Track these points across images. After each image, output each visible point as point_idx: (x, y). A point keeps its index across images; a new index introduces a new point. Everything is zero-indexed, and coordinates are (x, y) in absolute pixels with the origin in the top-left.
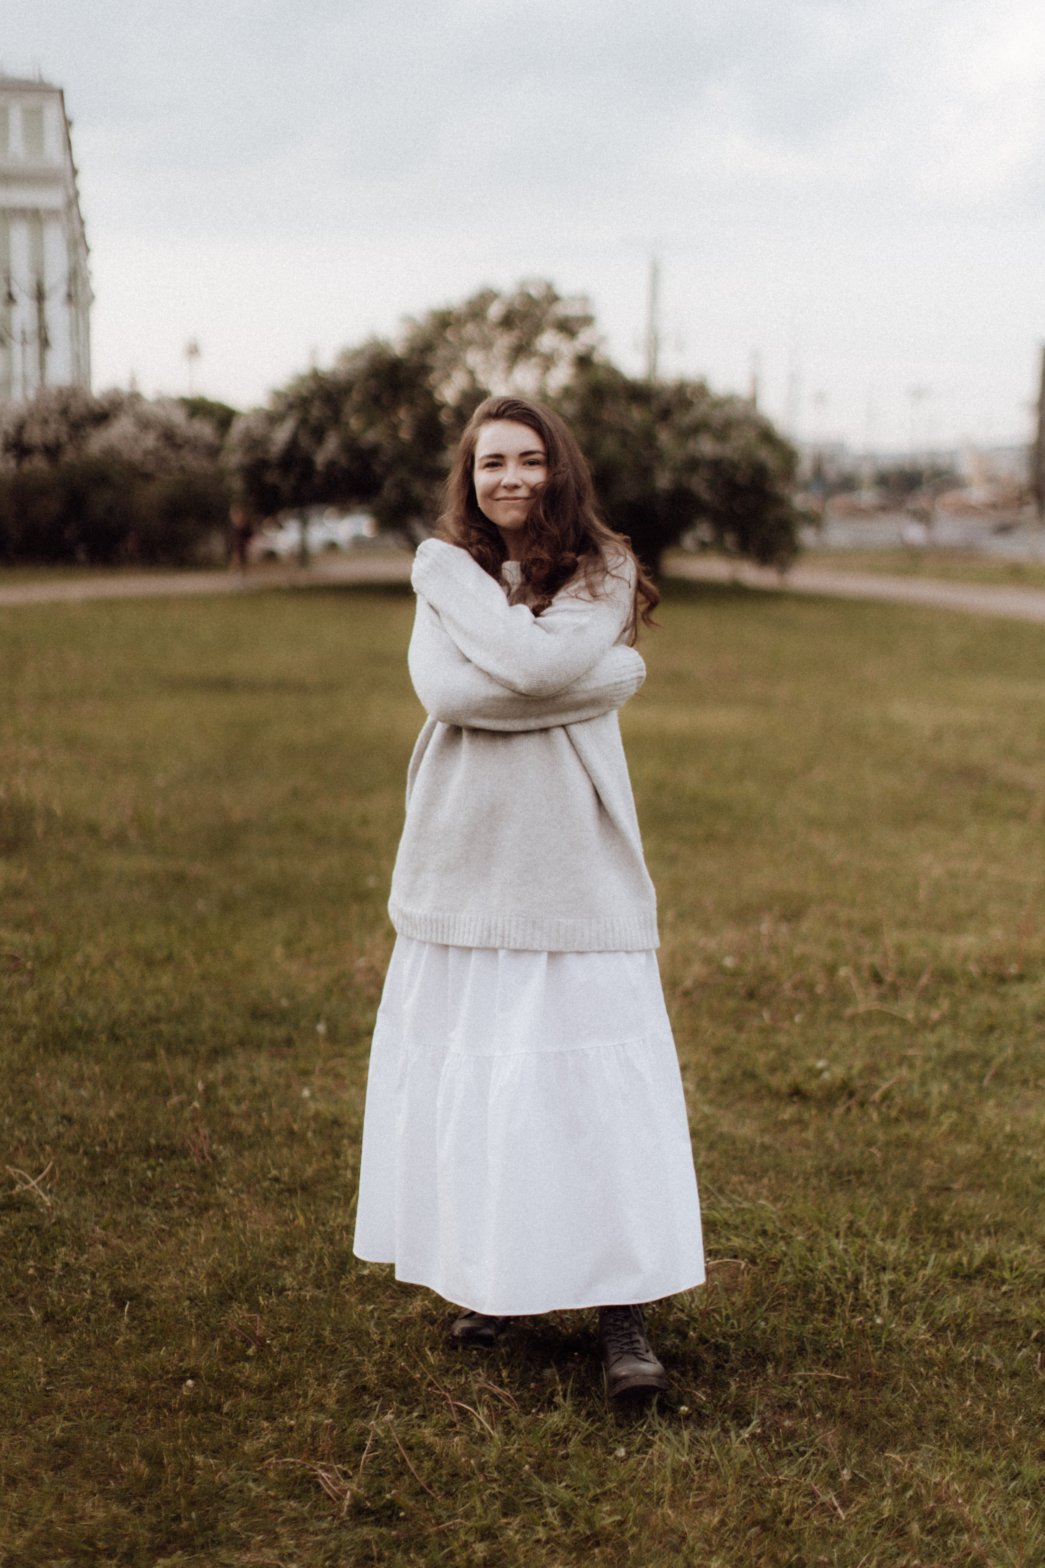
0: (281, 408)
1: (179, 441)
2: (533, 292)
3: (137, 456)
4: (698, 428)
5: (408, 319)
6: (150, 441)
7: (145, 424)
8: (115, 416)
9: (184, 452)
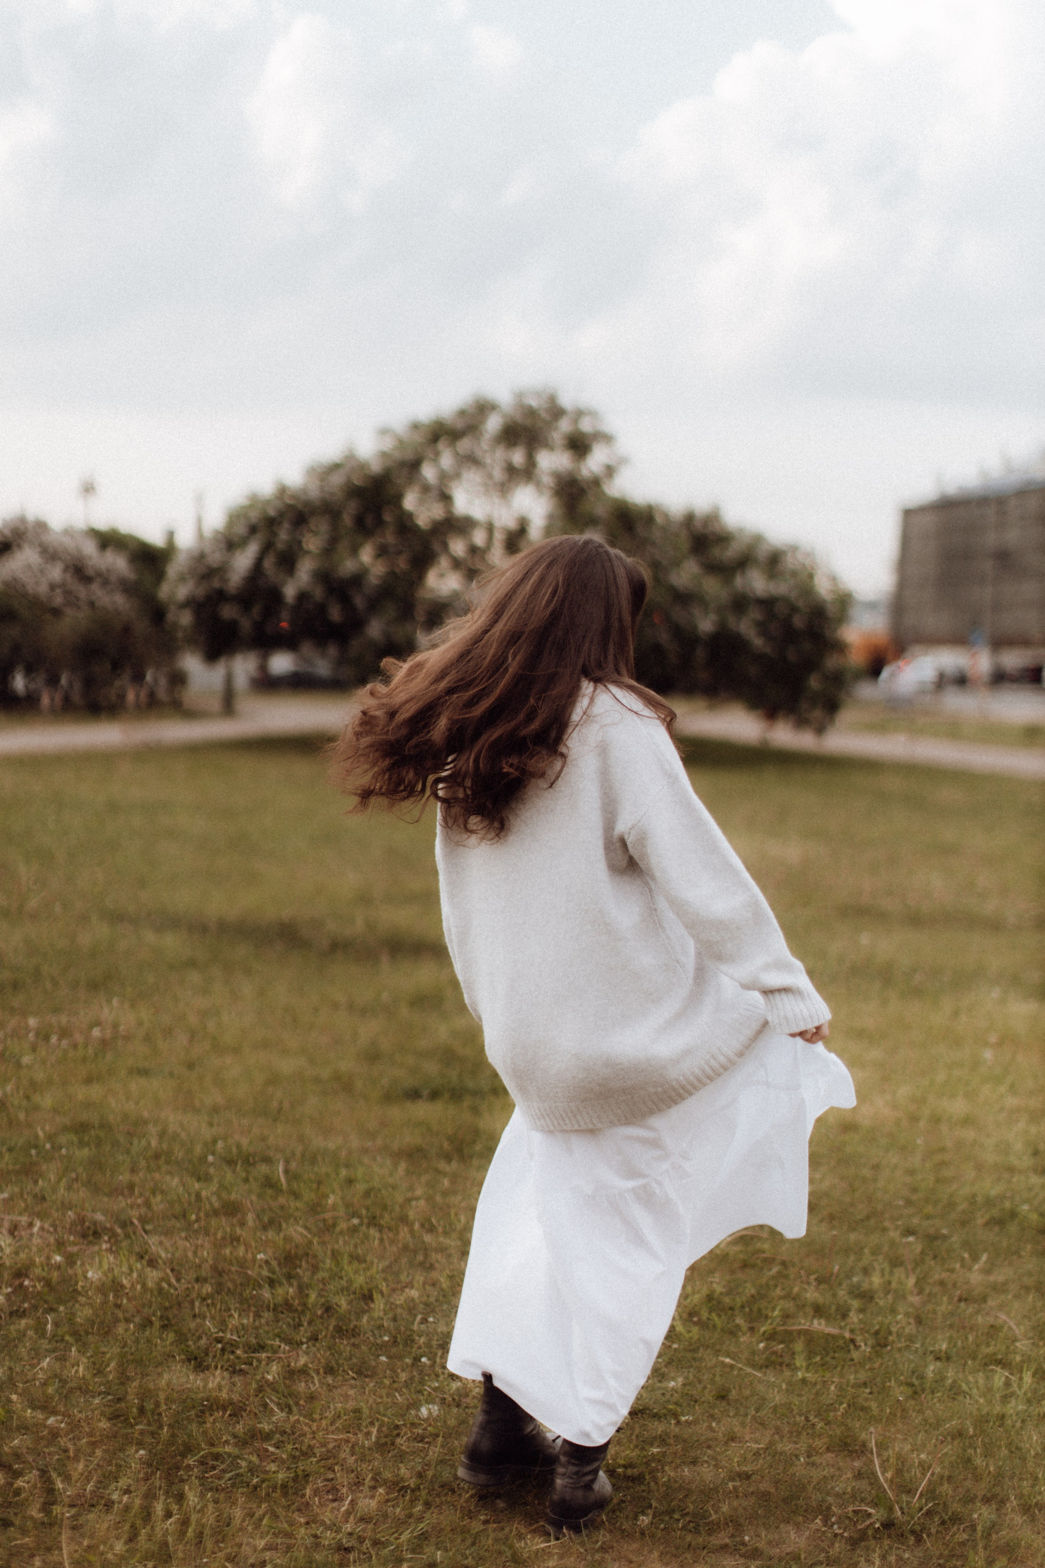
0: (241, 530)
1: (90, 572)
2: (534, 403)
3: (43, 589)
4: (744, 562)
5: (384, 432)
6: (56, 573)
7: (50, 554)
8: (19, 547)
9: (95, 587)
